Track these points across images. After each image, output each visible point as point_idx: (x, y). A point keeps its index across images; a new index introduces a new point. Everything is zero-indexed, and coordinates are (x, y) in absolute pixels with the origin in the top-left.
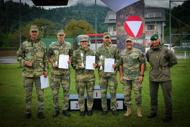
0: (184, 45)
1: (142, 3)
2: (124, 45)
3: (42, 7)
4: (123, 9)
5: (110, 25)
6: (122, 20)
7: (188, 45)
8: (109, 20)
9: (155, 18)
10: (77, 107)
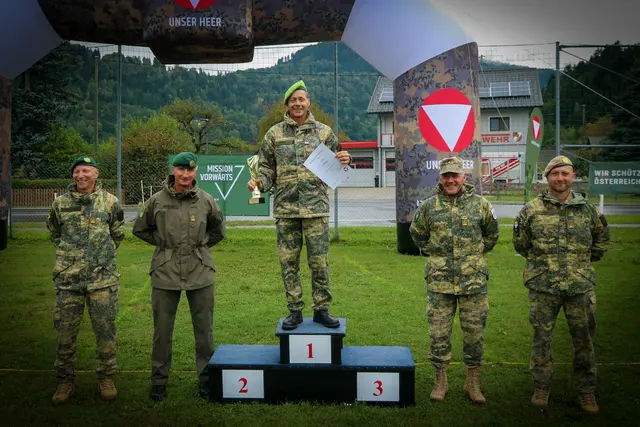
0: (599, 178)
1: (471, 51)
2: (416, 176)
3: (200, 69)
4: (414, 71)
5: (384, 116)
6: (410, 102)
7: (610, 176)
8: (381, 103)
9: (511, 97)
10: (246, 391)
